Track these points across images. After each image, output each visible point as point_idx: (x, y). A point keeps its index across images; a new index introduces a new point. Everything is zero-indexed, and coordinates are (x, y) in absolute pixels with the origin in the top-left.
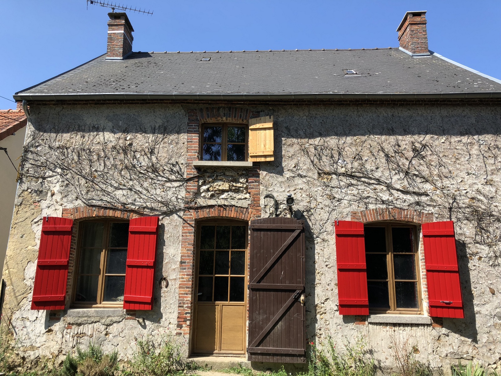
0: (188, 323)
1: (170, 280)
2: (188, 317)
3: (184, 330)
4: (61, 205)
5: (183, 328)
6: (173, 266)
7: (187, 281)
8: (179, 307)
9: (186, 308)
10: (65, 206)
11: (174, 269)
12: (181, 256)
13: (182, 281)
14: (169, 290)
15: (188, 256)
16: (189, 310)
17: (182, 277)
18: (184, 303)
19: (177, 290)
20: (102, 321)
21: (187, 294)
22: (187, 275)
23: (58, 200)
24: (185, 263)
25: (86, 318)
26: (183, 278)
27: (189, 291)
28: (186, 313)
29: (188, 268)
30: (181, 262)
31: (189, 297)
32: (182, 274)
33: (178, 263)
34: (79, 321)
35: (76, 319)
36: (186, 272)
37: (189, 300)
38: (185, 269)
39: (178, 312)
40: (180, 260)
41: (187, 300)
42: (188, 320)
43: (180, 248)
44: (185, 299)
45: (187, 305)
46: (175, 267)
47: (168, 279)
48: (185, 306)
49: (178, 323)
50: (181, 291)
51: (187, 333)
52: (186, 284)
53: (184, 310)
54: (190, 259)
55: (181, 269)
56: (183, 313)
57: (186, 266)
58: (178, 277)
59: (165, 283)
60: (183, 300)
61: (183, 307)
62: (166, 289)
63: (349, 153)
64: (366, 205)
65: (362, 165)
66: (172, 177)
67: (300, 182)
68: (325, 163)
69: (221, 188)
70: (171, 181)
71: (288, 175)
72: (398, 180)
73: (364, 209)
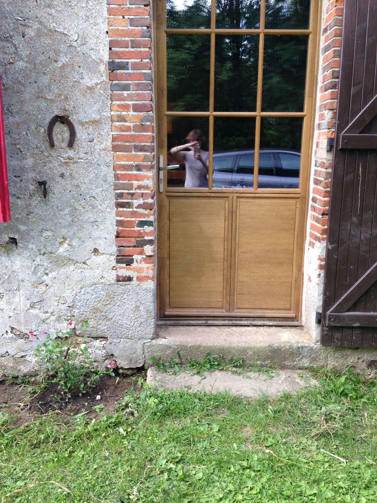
0: (149, 250)
1: (82, 124)
2: (147, 234)
3: (139, 270)
5: (134, 265)
6: (86, 77)
7: (136, 128)
8: (119, 205)
9: (141, 211)
11: (91, 89)
12: (111, 42)
13: (121, 129)
14: (82, 155)
15: (135, 44)
16: (148, 216)
17: (119, 116)
18: (132, 194)
19: (109, 157)
21: (139, 168)
22: (136, 108)
24: (124, 66)
26: (122, 119)
27: (145, 159)
28: (142, 224)
29: (137, 85)
30: (113, 67)
31: (148, 178)
32: (119, 106)
33: (103, 68)
36: (130, 98)
37: (147, 187)
38: (126, 88)
39: (118, 222)
40: (106, 58)
41: (139, 187)
42: (150, 242)
43: (106, 14)
44: (136, 183)
45: (141, 201)
46: (95, 81)
47: (73, 119)
48: (136, 203)
49: (119, 251)
50: (119, 158)
51: (147, 278)
52: (133, 138)
53: (134, 214)
54: (141, 56)
55: (113, 87)
56: (130, 224)
57: (130, 77)
58: (107, 114)
59: (67, 135)
60: (130, 187)
61: (129, 205)
62: (71, 153)
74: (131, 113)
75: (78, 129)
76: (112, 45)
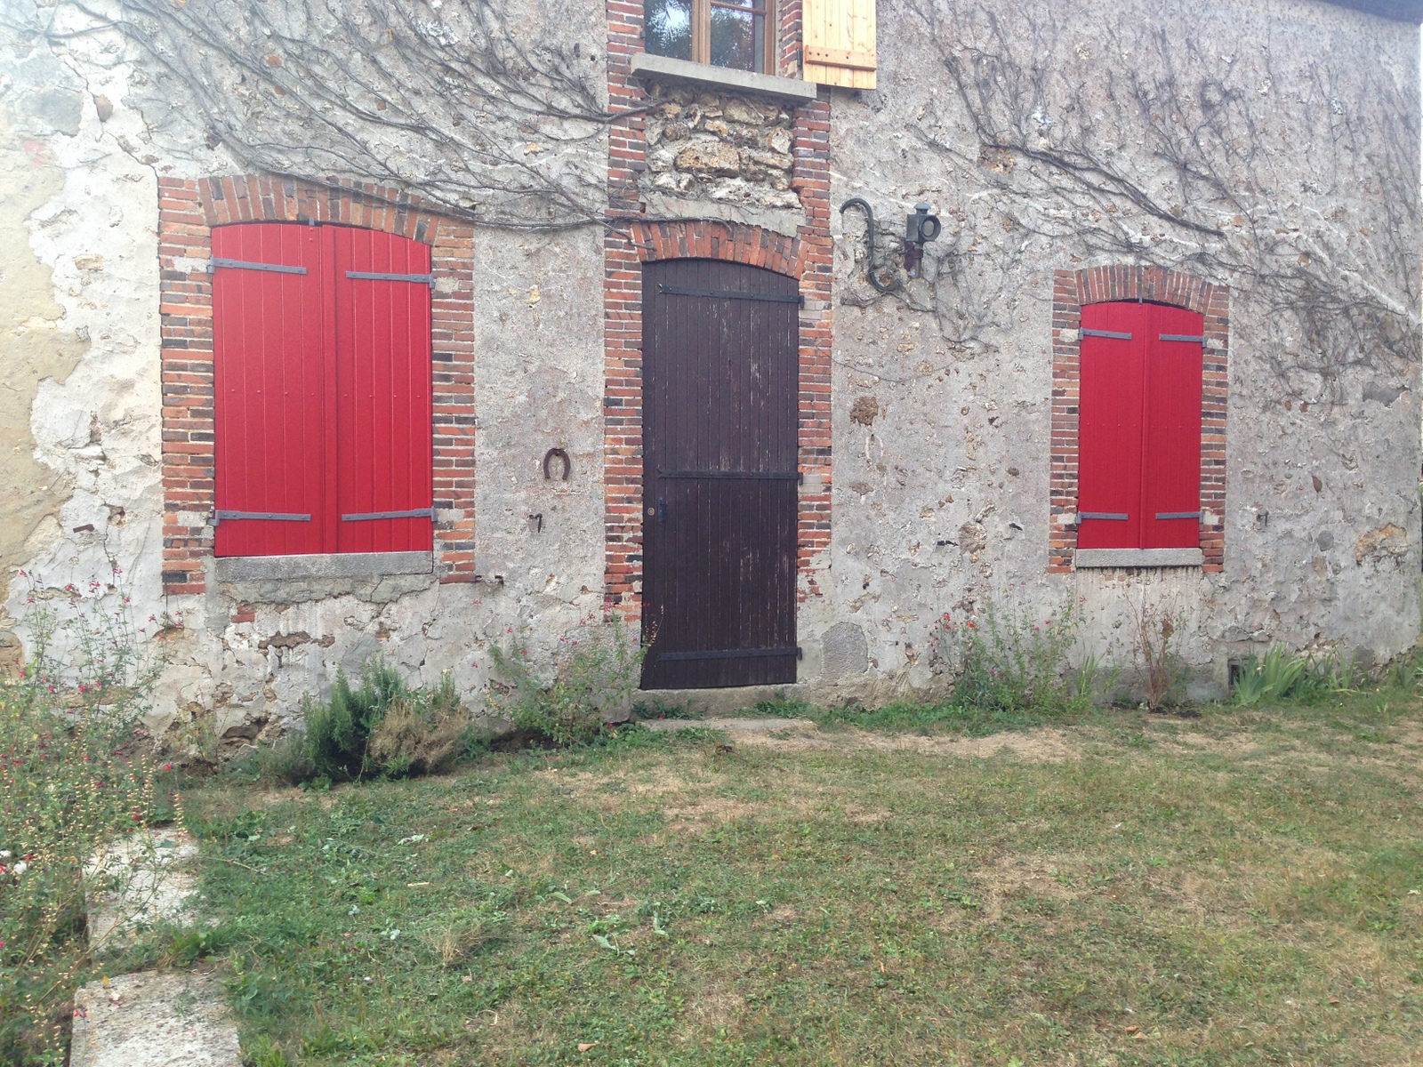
0: (637, 586)
1: (576, 457)
2: (636, 569)
3: (627, 609)
4: (150, 160)
5: (623, 603)
6: (582, 411)
7: (627, 461)
8: (609, 539)
9: (631, 544)
10: (166, 169)
11: (586, 423)
12: (607, 381)
13: (613, 462)
14: (575, 488)
15: (629, 383)
16: (638, 550)
17: (612, 449)
18: (623, 528)
19: (601, 490)
20: (362, 592)
21: (629, 500)
22: (628, 442)
23: (134, 141)
24: (618, 403)
25: (303, 585)
26: (615, 452)
27: (636, 491)
28: (631, 558)
29: (630, 420)
30: (608, 403)
31: (638, 510)
32: (613, 440)
33: (598, 404)
34: (282, 594)
35: (269, 586)
36: (623, 432)
37: (636, 520)
38: (620, 422)
39: (608, 556)
40: (602, 395)
41: (630, 520)
42: (638, 578)
43: (603, 355)
44: (626, 516)
45: (631, 535)
46: (590, 416)
47: (568, 451)
49: (608, 588)
50: (611, 491)
51: (635, 617)
52: (625, 471)
53: (624, 548)
54: (634, 393)
55: (608, 422)
56: (620, 559)
57: (623, 412)
58: (601, 447)
59: (561, 467)
60: (620, 519)
61: (618, 539)
62: (565, 486)
63: (1059, 91)
64: (1090, 250)
65: (1086, 131)
66: (563, 103)
67: (933, 169)
68: (1001, 120)
69: (716, 163)
70: (551, 111)
71: (906, 141)
72: (1158, 183)
73: (1083, 266)
74: (624, 446)
75: (573, 460)
76: (608, 382)
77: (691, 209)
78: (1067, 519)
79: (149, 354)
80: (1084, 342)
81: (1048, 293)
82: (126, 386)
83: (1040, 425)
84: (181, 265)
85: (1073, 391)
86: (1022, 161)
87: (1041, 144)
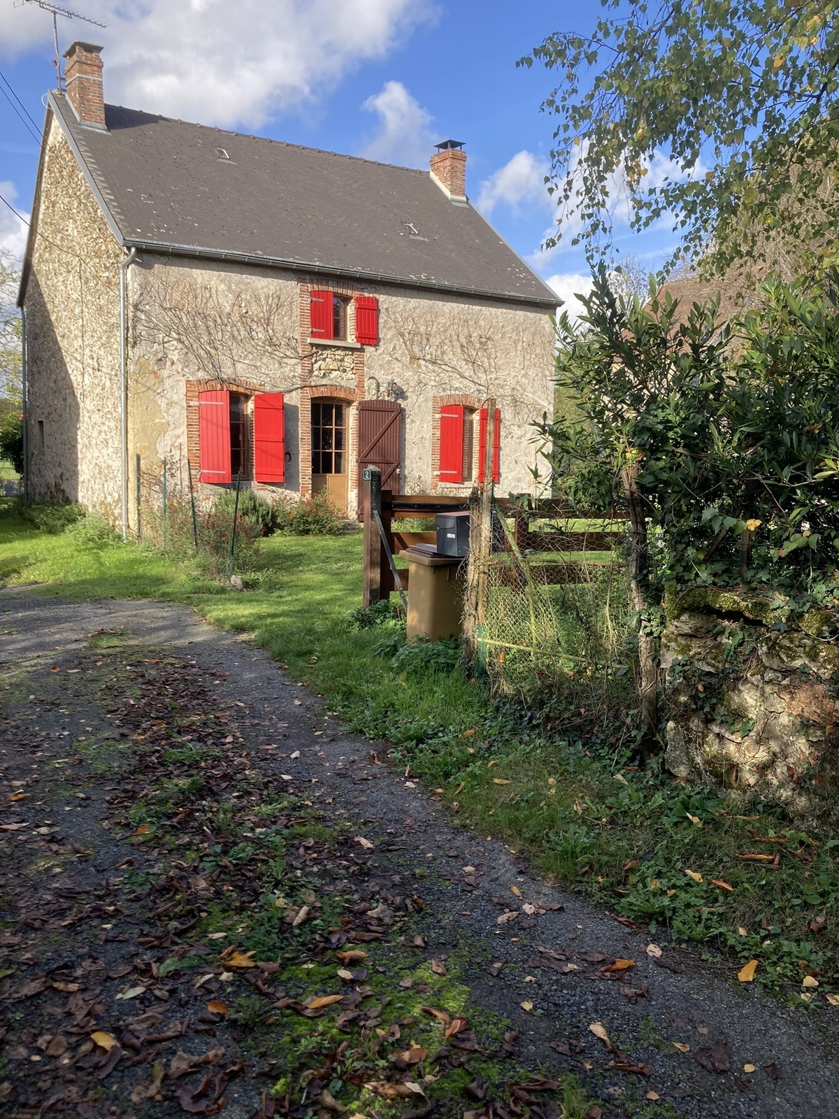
4: (184, 376)
10: (188, 378)
13: (303, 456)
18: (306, 475)
23: (180, 371)
26: (304, 453)
32: (303, 450)
33: (299, 439)
36: (306, 447)
38: (305, 445)
48: (307, 478)
50: (303, 464)
54: (309, 436)
59: (289, 457)
62: (290, 463)
63: (435, 341)
64: (444, 390)
65: (443, 353)
66: (288, 353)
67: (397, 366)
68: (416, 349)
69: (331, 367)
70: (287, 357)
71: (388, 358)
72: (467, 370)
73: (442, 394)
74: (306, 451)
75: (292, 455)
76: (302, 433)
77: (324, 382)
78: (438, 473)
79: (184, 428)
80: (442, 418)
81: (430, 404)
82: (178, 437)
83: (428, 444)
84: (192, 403)
85: (438, 433)
86: (422, 362)
87: (428, 357)
